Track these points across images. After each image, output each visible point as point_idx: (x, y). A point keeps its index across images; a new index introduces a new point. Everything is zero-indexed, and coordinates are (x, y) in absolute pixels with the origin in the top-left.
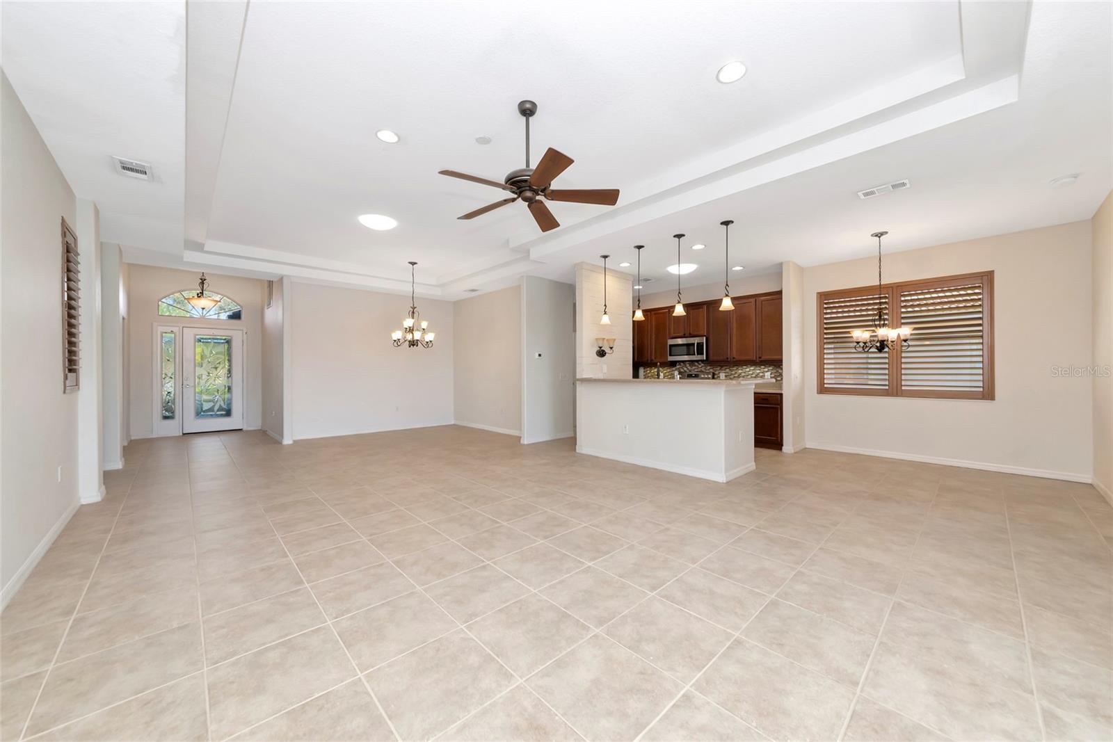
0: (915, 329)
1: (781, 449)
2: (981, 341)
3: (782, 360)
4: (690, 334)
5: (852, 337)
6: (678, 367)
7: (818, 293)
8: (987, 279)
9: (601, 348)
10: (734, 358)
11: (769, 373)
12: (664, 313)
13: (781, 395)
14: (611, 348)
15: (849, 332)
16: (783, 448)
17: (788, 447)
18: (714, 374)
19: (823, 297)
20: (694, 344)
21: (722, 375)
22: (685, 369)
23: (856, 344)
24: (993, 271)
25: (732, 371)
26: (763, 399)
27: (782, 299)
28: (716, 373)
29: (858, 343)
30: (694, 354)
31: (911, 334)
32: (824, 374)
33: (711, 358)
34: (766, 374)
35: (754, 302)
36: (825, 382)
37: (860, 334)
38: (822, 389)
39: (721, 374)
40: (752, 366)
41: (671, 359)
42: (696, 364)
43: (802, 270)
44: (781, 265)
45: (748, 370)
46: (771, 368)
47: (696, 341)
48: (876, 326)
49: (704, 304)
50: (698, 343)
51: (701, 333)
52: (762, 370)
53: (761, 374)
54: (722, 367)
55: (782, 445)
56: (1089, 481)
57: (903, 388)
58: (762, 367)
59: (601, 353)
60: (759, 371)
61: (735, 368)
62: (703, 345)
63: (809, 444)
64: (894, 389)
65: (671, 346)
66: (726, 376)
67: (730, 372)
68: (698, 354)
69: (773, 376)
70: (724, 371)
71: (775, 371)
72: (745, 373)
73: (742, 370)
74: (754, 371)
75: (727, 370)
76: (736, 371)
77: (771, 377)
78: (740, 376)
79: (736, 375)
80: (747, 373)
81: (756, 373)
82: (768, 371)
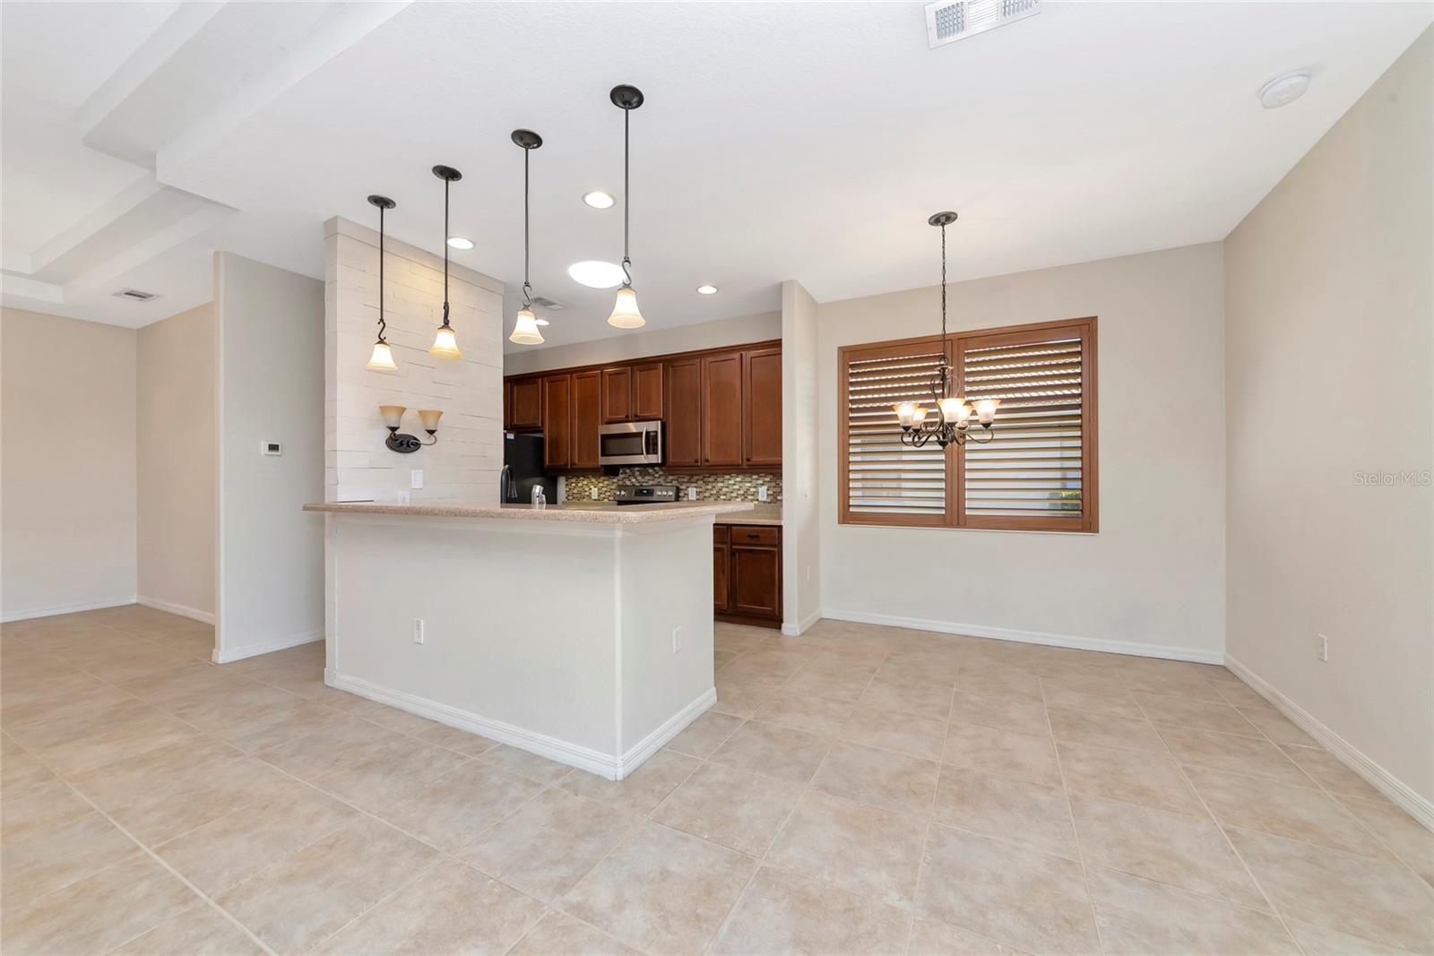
0: (1003, 401)
1: (779, 628)
2: (1079, 433)
3: (781, 465)
4: (636, 416)
5: (895, 417)
6: (621, 476)
7: (839, 348)
8: (1086, 329)
9: (394, 429)
10: (707, 461)
11: (765, 488)
12: (595, 376)
13: (780, 527)
14: (431, 432)
15: (891, 408)
16: (783, 625)
17: (793, 624)
18: (678, 490)
19: (847, 355)
20: (640, 434)
21: (692, 493)
22: (634, 480)
23: (902, 430)
24: (1095, 318)
25: (707, 483)
26: (750, 536)
27: (781, 354)
28: (683, 487)
29: (907, 428)
30: (642, 454)
31: (999, 411)
32: (849, 488)
33: (671, 459)
34: (760, 489)
35: (737, 363)
36: (852, 502)
37: (910, 412)
38: (847, 516)
39: (690, 489)
40: (738, 474)
41: (603, 461)
42: (651, 471)
43: (816, 309)
44: (778, 290)
45: (732, 482)
46: (767, 479)
47: (643, 427)
48: (936, 396)
49: (659, 361)
50: (647, 433)
51: (653, 414)
52: (754, 483)
53: (753, 490)
54: (692, 476)
55: (782, 621)
56: (1221, 662)
57: (967, 513)
58: (755, 477)
59: (402, 443)
60: (749, 485)
61: (711, 479)
62: (656, 436)
63: (828, 612)
64: (954, 516)
65: (605, 438)
66: (698, 493)
67: (704, 487)
68: (647, 453)
69: (770, 492)
70: (695, 485)
71: (774, 484)
72: (727, 487)
73: (723, 482)
74: (741, 484)
75: (699, 482)
76: (714, 484)
77: (768, 495)
78: (721, 492)
79: (714, 492)
80: (731, 489)
81: (744, 489)
82: (763, 485)
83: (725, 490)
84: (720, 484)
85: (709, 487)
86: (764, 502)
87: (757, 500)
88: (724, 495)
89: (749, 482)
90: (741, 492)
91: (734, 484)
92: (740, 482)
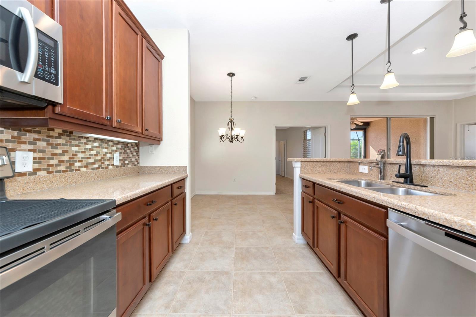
70: (31, 147)
71: (123, 151)
72: (83, 152)
73: (78, 146)
74: (98, 150)
75: (39, 143)
76: (65, 148)
77: (120, 160)
78: (76, 158)
79: (66, 158)
80: (87, 154)
81: (102, 154)
82: (116, 151)
83: (80, 155)
84: (75, 149)
85: (59, 151)
86: (117, 166)
87: (112, 165)
88: (79, 161)
89: (106, 148)
90: (99, 158)
91: (91, 150)
92: (97, 147)
